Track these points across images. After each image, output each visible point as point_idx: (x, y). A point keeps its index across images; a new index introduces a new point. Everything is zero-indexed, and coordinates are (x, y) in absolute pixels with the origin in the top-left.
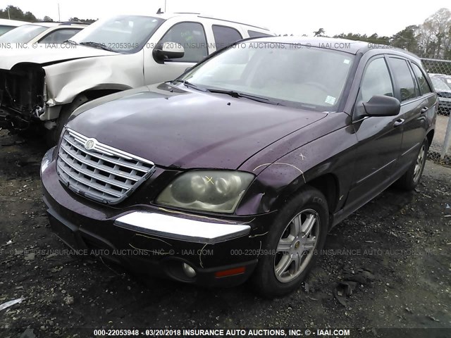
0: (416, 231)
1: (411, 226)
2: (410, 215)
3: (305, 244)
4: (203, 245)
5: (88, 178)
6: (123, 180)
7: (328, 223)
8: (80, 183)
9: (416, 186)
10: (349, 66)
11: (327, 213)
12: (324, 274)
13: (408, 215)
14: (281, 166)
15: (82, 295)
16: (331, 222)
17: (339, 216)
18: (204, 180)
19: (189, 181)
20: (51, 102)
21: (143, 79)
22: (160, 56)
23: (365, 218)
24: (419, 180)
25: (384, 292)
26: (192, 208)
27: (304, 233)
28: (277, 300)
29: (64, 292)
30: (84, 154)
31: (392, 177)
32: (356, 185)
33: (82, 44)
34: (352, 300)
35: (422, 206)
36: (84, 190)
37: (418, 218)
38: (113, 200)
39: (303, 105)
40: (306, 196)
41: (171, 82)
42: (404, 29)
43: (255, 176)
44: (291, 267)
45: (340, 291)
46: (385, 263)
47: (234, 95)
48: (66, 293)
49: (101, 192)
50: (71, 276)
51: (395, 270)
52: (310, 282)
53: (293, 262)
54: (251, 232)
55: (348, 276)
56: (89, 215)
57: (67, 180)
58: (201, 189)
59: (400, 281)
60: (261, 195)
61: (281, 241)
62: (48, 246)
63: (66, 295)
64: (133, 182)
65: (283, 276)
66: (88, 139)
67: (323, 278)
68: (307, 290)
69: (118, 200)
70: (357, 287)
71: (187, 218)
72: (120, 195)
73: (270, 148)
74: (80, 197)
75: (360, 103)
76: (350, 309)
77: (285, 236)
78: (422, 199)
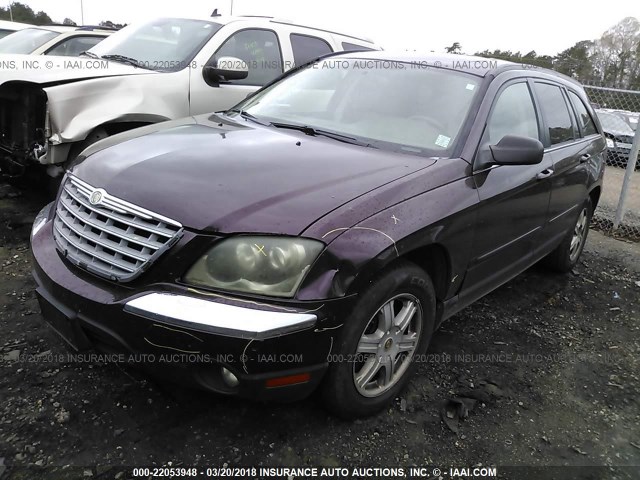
0: (567, 329)
1: (562, 323)
2: (561, 307)
3: (400, 344)
4: (248, 341)
5: (93, 244)
6: (138, 248)
7: (434, 314)
8: (81, 252)
9: (573, 266)
10: (473, 94)
11: (433, 299)
12: (430, 388)
13: (560, 306)
14: (363, 232)
15: (82, 409)
16: (440, 313)
17: (453, 304)
18: (254, 249)
19: (233, 251)
20: (55, 138)
21: (187, 107)
22: (213, 76)
23: (496, 309)
24: (578, 258)
25: (515, 414)
26: (235, 289)
27: (399, 327)
28: (359, 422)
29: (56, 404)
30: (88, 211)
31: (536, 251)
32: (477, 262)
33: (104, 57)
34: (467, 425)
35: (581, 295)
36: (85, 261)
37: (573, 310)
38: (124, 276)
39: (403, 148)
40: (401, 275)
41: (224, 112)
42: (573, 45)
43: (325, 245)
44: (380, 376)
45: (451, 412)
46: (520, 373)
47: (309, 131)
48: (60, 406)
49: (108, 265)
50: (70, 382)
51: (533, 383)
52: (410, 397)
53: (383, 368)
54: (318, 323)
55: (464, 391)
56: (91, 296)
57: (66, 247)
58: (251, 262)
59: (539, 399)
60: (333, 272)
61: (365, 338)
62: (41, 341)
63: (59, 409)
64: (152, 251)
65: (367, 388)
66: (94, 190)
67: (427, 392)
68: (403, 409)
69: (131, 275)
70: (476, 406)
71: (226, 302)
72: (134, 269)
73: (350, 207)
74: (80, 271)
75: (486, 146)
76: (463, 437)
77: (371, 331)
78: (581, 285)
